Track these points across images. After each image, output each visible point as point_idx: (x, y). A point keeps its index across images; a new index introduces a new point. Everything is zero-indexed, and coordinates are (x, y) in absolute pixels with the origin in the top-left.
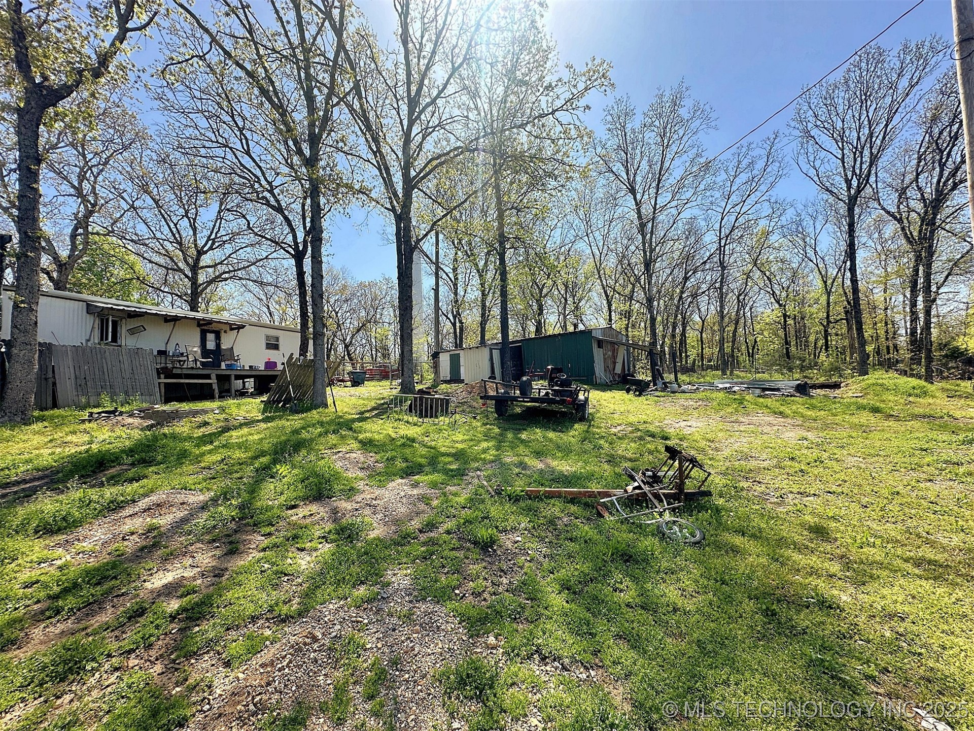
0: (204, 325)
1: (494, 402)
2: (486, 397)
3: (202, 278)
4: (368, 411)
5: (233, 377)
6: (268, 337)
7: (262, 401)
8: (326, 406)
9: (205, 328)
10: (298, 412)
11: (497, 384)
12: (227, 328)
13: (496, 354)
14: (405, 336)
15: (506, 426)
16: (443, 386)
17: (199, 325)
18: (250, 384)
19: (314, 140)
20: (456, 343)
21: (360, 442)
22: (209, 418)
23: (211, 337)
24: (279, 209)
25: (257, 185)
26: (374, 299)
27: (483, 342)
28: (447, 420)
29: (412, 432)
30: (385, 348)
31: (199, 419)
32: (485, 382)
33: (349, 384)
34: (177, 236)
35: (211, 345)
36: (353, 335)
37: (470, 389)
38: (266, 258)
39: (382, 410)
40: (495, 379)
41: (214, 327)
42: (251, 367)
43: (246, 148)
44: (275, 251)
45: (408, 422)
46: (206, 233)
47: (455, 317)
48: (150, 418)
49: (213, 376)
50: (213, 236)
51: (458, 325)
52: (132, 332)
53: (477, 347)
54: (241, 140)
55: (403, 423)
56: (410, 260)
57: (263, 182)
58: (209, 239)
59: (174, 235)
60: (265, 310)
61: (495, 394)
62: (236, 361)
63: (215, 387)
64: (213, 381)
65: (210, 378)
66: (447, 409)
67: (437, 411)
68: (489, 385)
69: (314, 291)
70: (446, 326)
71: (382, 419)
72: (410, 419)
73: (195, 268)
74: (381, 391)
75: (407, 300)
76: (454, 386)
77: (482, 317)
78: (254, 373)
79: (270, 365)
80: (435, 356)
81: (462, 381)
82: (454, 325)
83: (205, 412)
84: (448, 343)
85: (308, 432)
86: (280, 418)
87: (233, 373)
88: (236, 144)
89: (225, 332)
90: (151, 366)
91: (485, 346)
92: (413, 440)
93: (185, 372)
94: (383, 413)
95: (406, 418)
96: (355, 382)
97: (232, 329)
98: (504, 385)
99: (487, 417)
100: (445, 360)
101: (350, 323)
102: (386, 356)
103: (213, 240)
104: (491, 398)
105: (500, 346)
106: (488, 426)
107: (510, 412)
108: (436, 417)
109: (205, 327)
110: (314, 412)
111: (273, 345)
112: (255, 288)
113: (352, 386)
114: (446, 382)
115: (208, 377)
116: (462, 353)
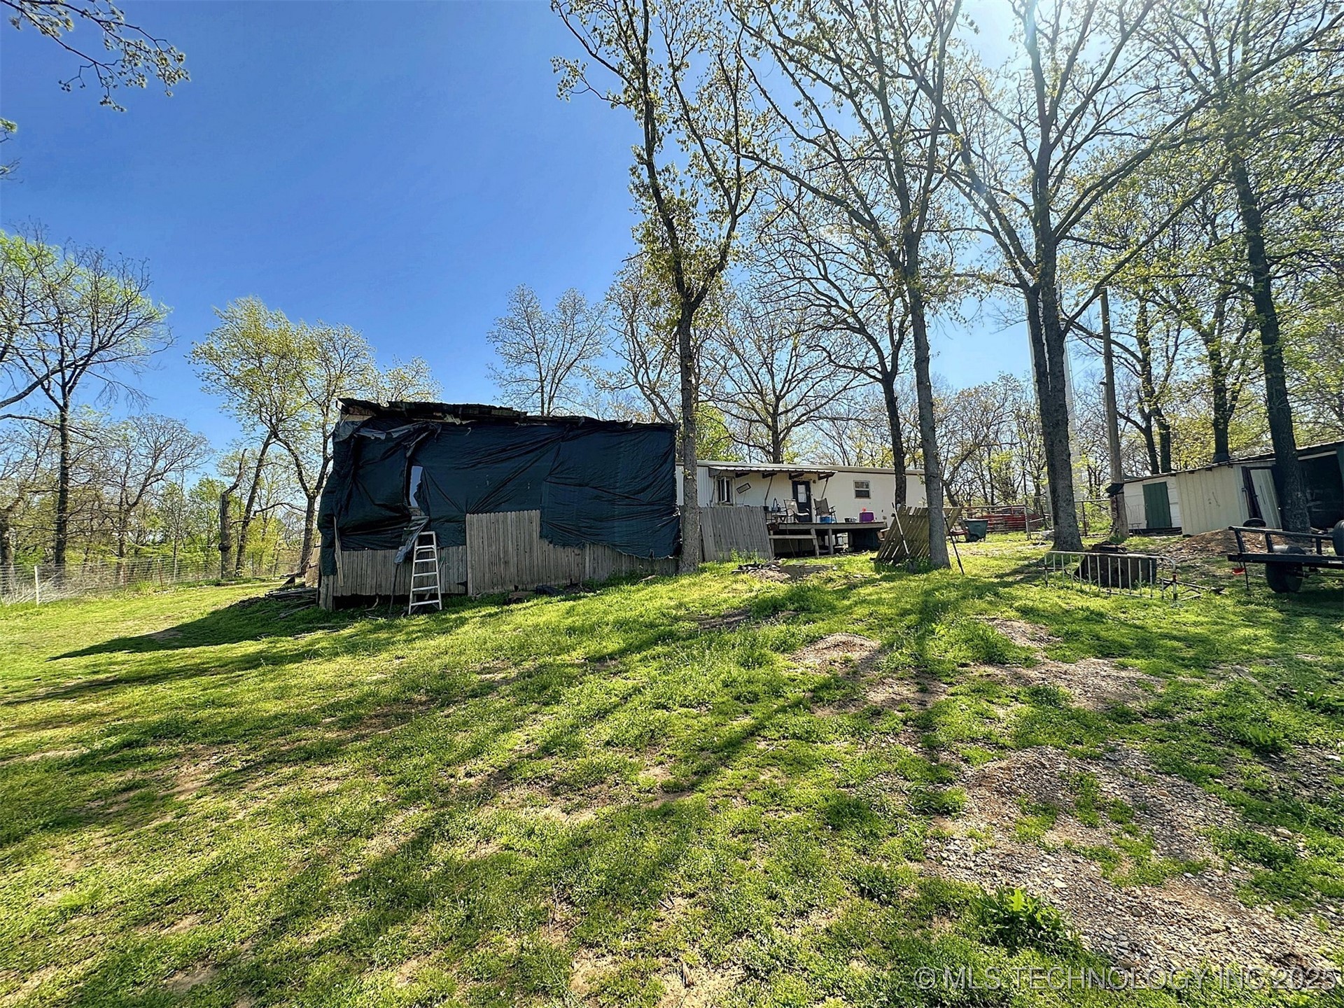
0: (796, 476)
1: (1263, 567)
2: (1241, 558)
3: (781, 425)
4: (1008, 575)
5: (831, 532)
6: (857, 484)
7: (871, 559)
8: (948, 566)
9: (796, 479)
10: (915, 572)
11: (1267, 535)
12: (815, 477)
13: (1262, 480)
14: (1058, 465)
15: (1300, 609)
16: (1135, 540)
17: (791, 477)
18: (844, 539)
19: (911, 240)
20: (1154, 463)
21: (1017, 610)
22: (831, 574)
23: (801, 488)
24: (862, 330)
25: (833, 310)
26: (986, 410)
27: (1222, 455)
28: (1157, 593)
29: (1095, 604)
30: (1007, 482)
31: (824, 574)
32: (1237, 532)
33: (962, 538)
34: (758, 386)
35: (802, 498)
36: (956, 469)
37: (1202, 545)
38: (845, 389)
39: (1032, 572)
40: (1263, 525)
41: (804, 478)
42: (846, 520)
43: (823, 273)
44: (854, 378)
45: (1082, 591)
46: (783, 375)
47: (1147, 418)
48: (787, 572)
49: (813, 532)
50: (790, 377)
51: (1155, 428)
52: (740, 490)
53: (1210, 469)
54: (818, 267)
55: (1073, 592)
56: (1058, 350)
57: (842, 304)
58: (785, 381)
59: (755, 386)
60: (837, 449)
61: (1265, 552)
62: (831, 514)
63: (815, 542)
64: (813, 536)
65: (810, 534)
66: (1154, 575)
67: (1136, 577)
68: (1247, 536)
69: (924, 423)
70: (1130, 434)
71: (1037, 586)
72: (1086, 588)
73: (775, 415)
74: (1020, 548)
75: (1057, 411)
76: (1158, 541)
77: (1216, 409)
78: (851, 527)
79: (866, 517)
80: (1115, 490)
81: (1178, 531)
82: (1147, 431)
83: (825, 568)
84: (1137, 465)
85: (942, 594)
86: (901, 578)
87: (830, 527)
88: (812, 271)
89: (814, 482)
90: (761, 522)
91: (1231, 465)
92: (1101, 615)
93: (789, 527)
94: (1035, 578)
95: (1077, 586)
96: (972, 535)
97: (820, 478)
98: (1287, 536)
99: (1248, 592)
100: (1134, 497)
101: (948, 451)
102: (1009, 494)
103: (790, 380)
104: (1257, 559)
105: (1270, 462)
106: (1252, 607)
107: (1307, 585)
108: (1135, 587)
109: (798, 479)
110: (936, 572)
111: (862, 493)
112: (826, 425)
113: (968, 541)
114: (1137, 532)
115: (808, 532)
116: (1171, 482)
